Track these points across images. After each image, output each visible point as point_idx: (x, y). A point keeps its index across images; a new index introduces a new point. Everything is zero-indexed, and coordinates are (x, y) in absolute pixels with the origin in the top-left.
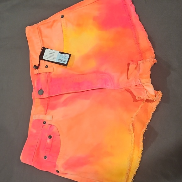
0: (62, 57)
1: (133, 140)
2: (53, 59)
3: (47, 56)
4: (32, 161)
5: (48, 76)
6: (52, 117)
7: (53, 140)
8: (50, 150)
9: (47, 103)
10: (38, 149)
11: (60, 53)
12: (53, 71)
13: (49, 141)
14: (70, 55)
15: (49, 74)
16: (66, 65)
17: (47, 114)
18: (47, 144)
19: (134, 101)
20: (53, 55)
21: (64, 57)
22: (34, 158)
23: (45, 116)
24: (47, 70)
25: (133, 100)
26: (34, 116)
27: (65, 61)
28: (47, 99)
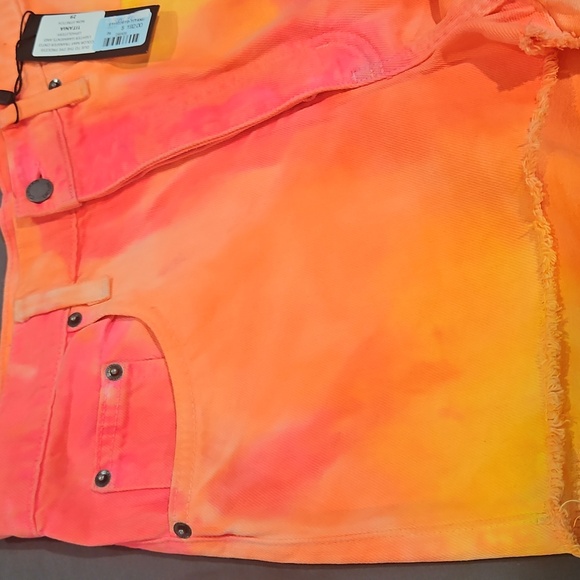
0: (120, 26)
1: (550, 257)
2: (80, 46)
3: (53, 42)
4: (36, 510)
5: (65, 121)
6: (111, 287)
7: (129, 383)
8: (124, 436)
9: (75, 238)
10: (60, 445)
11: (109, 14)
12: (86, 93)
13: (109, 392)
14: (154, 9)
15: (70, 115)
16: (144, 49)
17: (80, 278)
18: (105, 407)
19: (501, 89)
20: (76, 31)
21: (125, 25)
22: (42, 489)
23: (73, 287)
24: (57, 98)
25: (495, 85)
26: (19, 303)
27: (136, 37)
28: (73, 220)
